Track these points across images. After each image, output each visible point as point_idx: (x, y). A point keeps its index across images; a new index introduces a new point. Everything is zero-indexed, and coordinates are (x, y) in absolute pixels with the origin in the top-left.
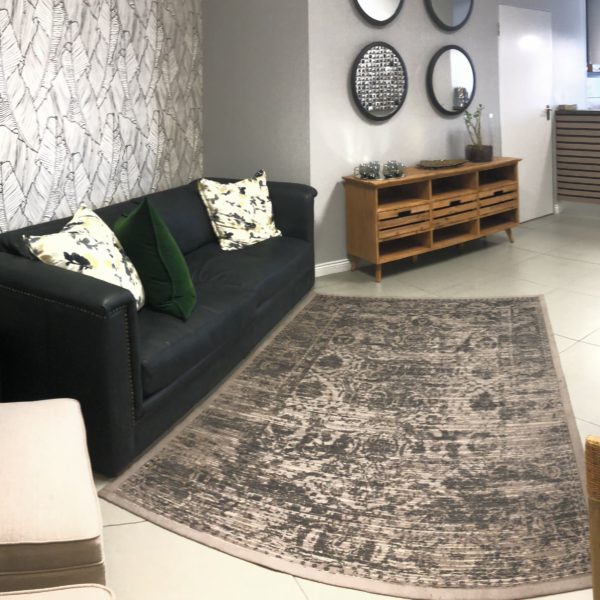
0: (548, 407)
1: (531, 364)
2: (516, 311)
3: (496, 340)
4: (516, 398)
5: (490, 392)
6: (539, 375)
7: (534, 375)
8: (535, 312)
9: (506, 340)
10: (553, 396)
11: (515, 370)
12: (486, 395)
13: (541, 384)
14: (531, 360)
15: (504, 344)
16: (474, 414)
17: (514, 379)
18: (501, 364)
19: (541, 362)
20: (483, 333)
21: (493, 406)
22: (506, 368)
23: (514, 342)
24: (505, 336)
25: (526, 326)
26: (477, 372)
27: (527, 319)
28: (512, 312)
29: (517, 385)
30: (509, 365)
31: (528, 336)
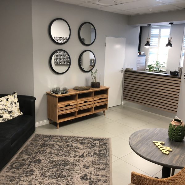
0: (105, 182)
1: (102, 165)
2: (101, 144)
3: (92, 154)
4: (95, 177)
5: (87, 174)
6: (104, 169)
7: (103, 169)
8: (107, 145)
9: (96, 155)
10: (107, 178)
11: (97, 166)
12: (86, 175)
13: (104, 173)
14: (102, 163)
15: (95, 156)
16: (81, 182)
17: (96, 170)
18: (92, 164)
19: (105, 165)
20: (89, 151)
21: (87, 179)
22: (94, 165)
23: (98, 156)
24: (96, 153)
25: (103, 150)
26: (84, 166)
27: (104, 147)
28: (99, 144)
29: (96, 172)
30: (95, 164)
31: (103, 154)
